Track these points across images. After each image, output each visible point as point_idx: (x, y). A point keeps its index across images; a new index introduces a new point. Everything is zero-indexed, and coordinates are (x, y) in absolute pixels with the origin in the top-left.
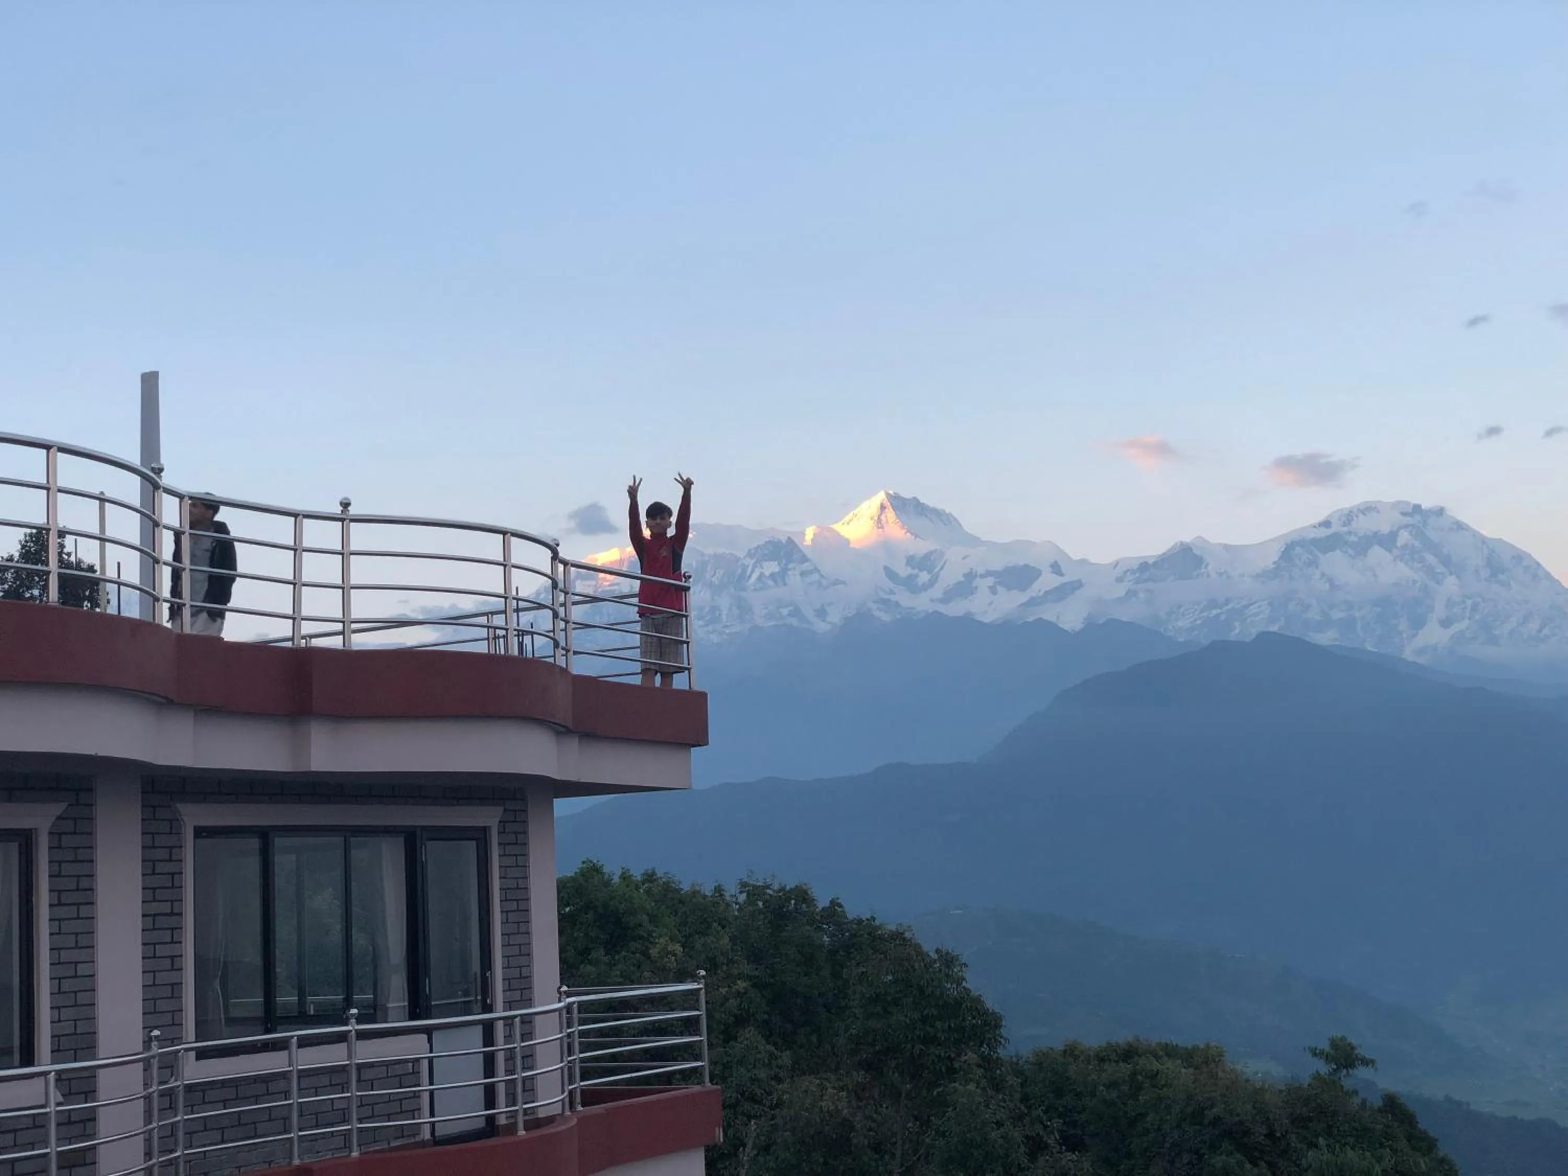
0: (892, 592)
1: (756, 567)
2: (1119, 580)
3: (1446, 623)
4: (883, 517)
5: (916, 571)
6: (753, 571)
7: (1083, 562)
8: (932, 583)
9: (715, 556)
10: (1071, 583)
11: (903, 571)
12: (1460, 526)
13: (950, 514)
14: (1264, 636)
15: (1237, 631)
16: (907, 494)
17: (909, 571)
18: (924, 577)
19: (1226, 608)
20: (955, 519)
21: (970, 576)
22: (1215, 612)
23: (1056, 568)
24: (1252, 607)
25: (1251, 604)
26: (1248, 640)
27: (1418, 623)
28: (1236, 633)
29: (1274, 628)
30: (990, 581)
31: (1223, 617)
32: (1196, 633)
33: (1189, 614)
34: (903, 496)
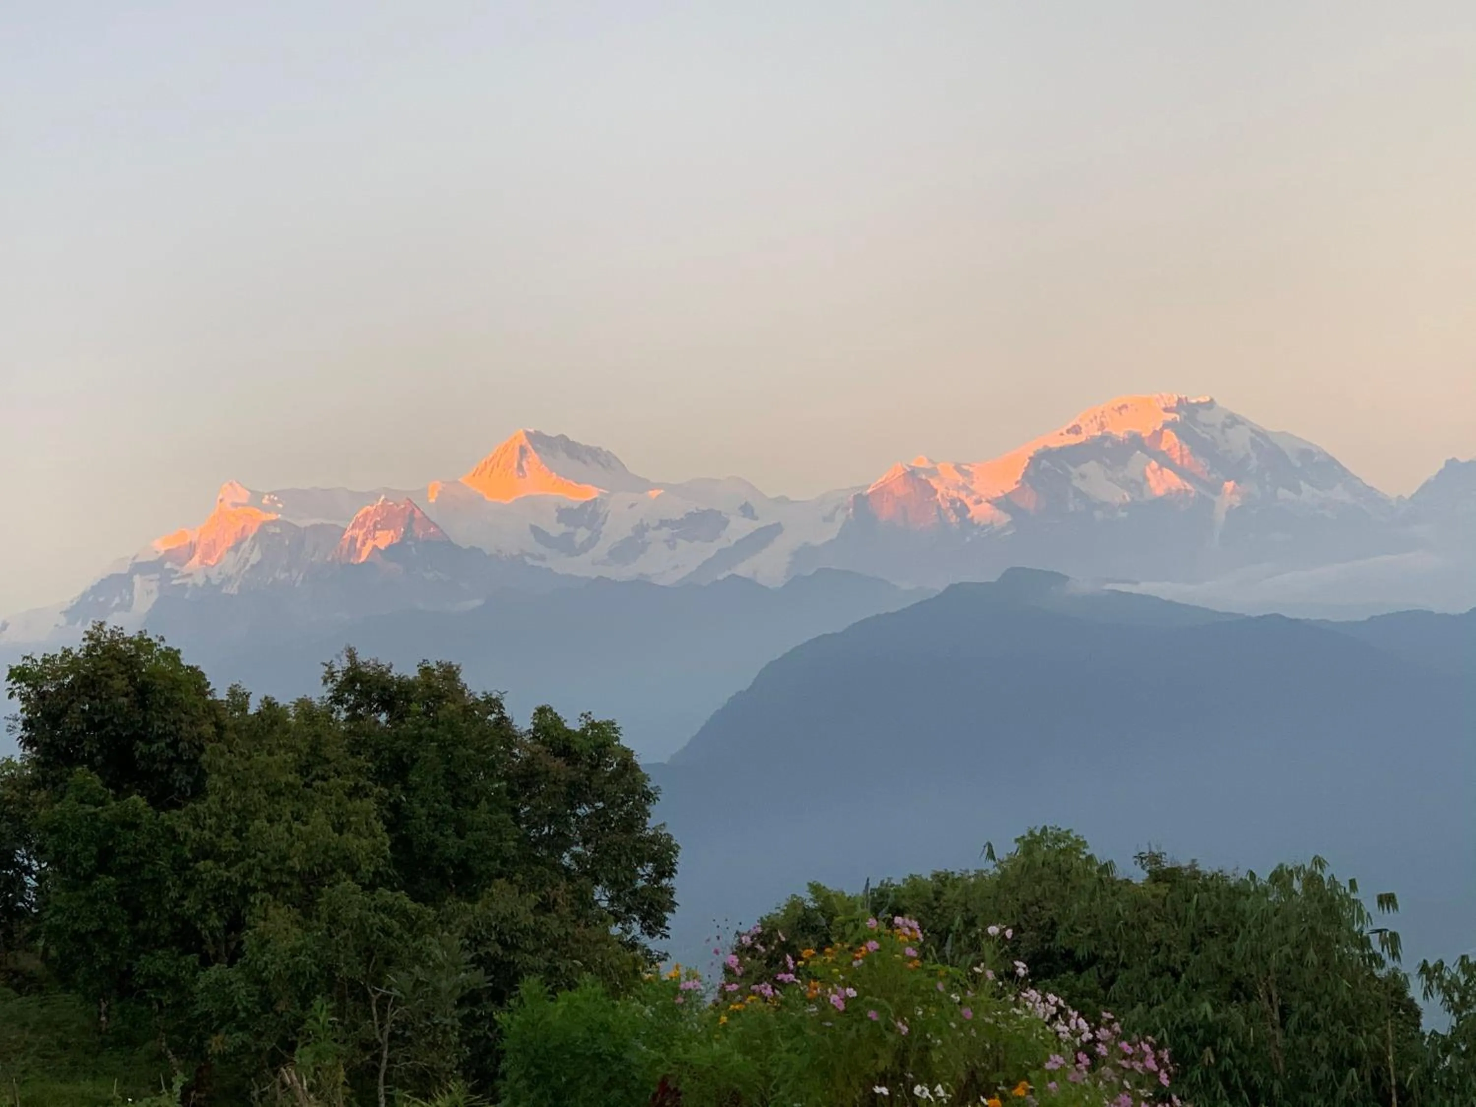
0: (543, 558)
1: (367, 539)
2: (829, 519)
4: (524, 463)
5: (572, 529)
6: (364, 544)
7: (782, 500)
8: (591, 542)
9: (315, 528)
10: (767, 528)
11: (556, 530)
12: (1234, 421)
13: (608, 452)
16: (551, 432)
17: (562, 528)
18: (582, 535)
20: (616, 458)
21: (641, 529)
23: (747, 510)
30: (665, 532)
34: (548, 434)
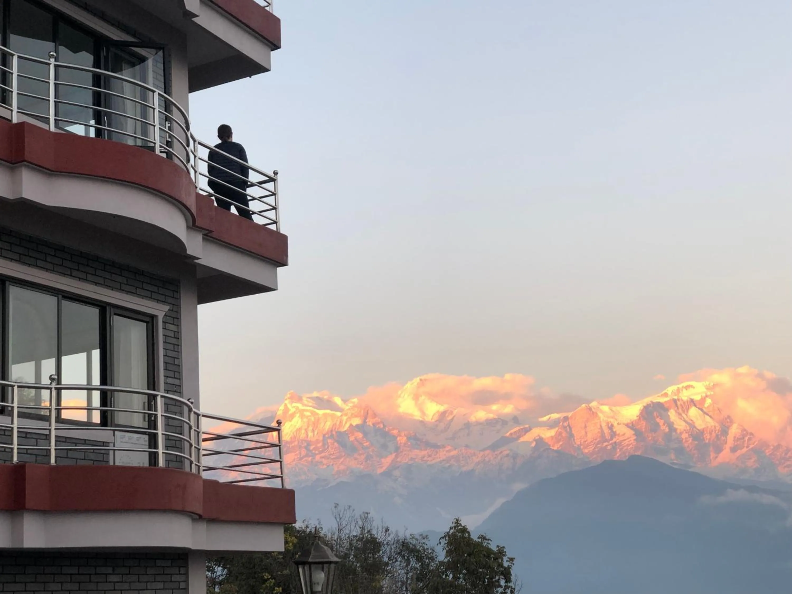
3: (733, 450)
14: (633, 458)
15: (618, 455)
19: (610, 442)
22: (606, 444)
24: (626, 441)
25: (625, 440)
26: (624, 459)
27: (719, 450)
28: (617, 456)
29: (639, 453)
31: (609, 447)
32: (595, 456)
33: (591, 445)
